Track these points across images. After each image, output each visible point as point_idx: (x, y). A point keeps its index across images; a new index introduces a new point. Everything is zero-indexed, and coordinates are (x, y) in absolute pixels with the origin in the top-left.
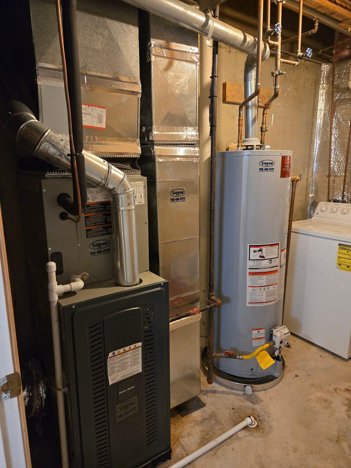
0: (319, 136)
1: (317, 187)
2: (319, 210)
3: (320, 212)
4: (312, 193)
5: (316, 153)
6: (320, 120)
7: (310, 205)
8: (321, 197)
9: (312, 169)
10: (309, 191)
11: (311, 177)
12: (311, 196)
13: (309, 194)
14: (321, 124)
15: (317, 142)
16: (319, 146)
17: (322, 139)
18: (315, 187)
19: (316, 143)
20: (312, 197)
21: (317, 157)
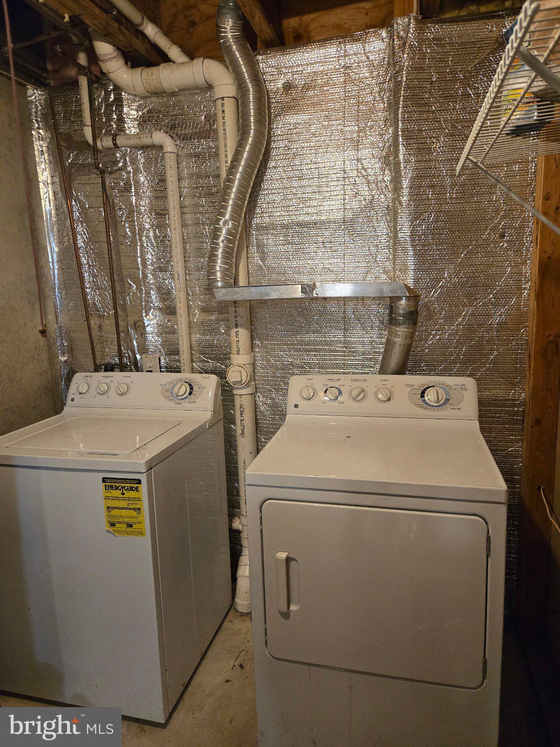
0: (54, 236)
1: (70, 340)
2: (75, 392)
3: (77, 397)
4: (63, 354)
5: (56, 272)
6: (47, 203)
7: (65, 379)
8: (83, 360)
9: (52, 305)
10: (56, 351)
11: (55, 320)
12: (63, 359)
13: (58, 357)
14: (53, 212)
15: (53, 249)
16: (57, 256)
17: (60, 243)
18: (67, 341)
19: (51, 251)
20: (65, 361)
21: (58, 278)
